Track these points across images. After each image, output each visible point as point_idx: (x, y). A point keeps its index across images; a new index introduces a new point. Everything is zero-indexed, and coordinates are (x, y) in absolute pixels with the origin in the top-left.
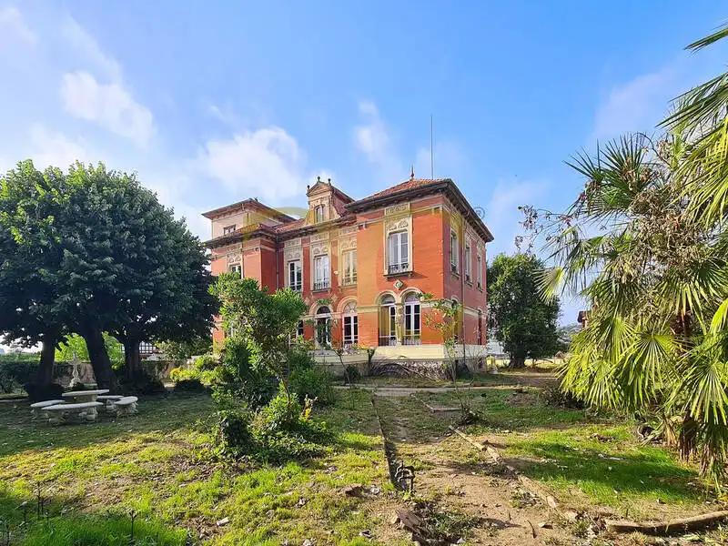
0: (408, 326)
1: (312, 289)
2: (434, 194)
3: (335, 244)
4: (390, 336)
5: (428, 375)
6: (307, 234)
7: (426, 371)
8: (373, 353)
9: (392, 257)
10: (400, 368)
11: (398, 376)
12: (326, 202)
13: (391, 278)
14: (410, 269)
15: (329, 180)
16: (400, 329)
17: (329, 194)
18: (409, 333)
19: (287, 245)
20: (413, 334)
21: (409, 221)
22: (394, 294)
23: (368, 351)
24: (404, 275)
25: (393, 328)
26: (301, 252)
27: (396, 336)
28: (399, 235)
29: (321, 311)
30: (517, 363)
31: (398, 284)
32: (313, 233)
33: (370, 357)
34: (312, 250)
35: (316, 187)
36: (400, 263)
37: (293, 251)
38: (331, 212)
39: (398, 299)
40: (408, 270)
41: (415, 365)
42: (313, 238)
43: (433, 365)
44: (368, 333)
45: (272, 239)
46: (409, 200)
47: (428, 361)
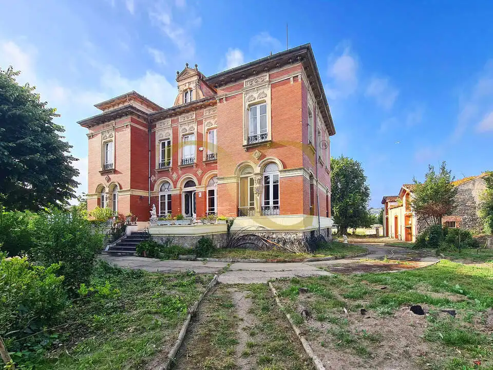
0: (267, 197)
1: (179, 164)
2: (293, 62)
3: (200, 123)
4: (249, 207)
5: (288, 246)
6: (176, 115)
7: (285, 243)
8: (232, 224)
9: (251, 129)
10: (259, 239)
11: (257, 248)
12: (192, 86)
13: (250, 148)
14: (269, 138)
15: (196, 66)
16: (259, 200)
17: (196, 78)
18: (268, 203)
19: (158, 125)
20: (271, 204)
21: (268, 92)
22: (252, 164)
23: (227, 222)
24: (263, 145)
25: (252, 198)
26: (171, 132)
27: (255, 206)
28: (258, 107)
29: (187, 185)
30: (342, 231)
31: (256, 153)
32: (181, 113)
33: (229, 228)
34: (180, 130)
35: (185, 72)
36: (259, 133)
37: (164, 131)
38: (197, 93)
39: (257, 170)
40: (267, 140)
41: (274, 236)
42: (181, 119)
43: (292, 237)
44: (227, 203)
45: (145, 119)
46: (268, 71)
47: (287, 232)
